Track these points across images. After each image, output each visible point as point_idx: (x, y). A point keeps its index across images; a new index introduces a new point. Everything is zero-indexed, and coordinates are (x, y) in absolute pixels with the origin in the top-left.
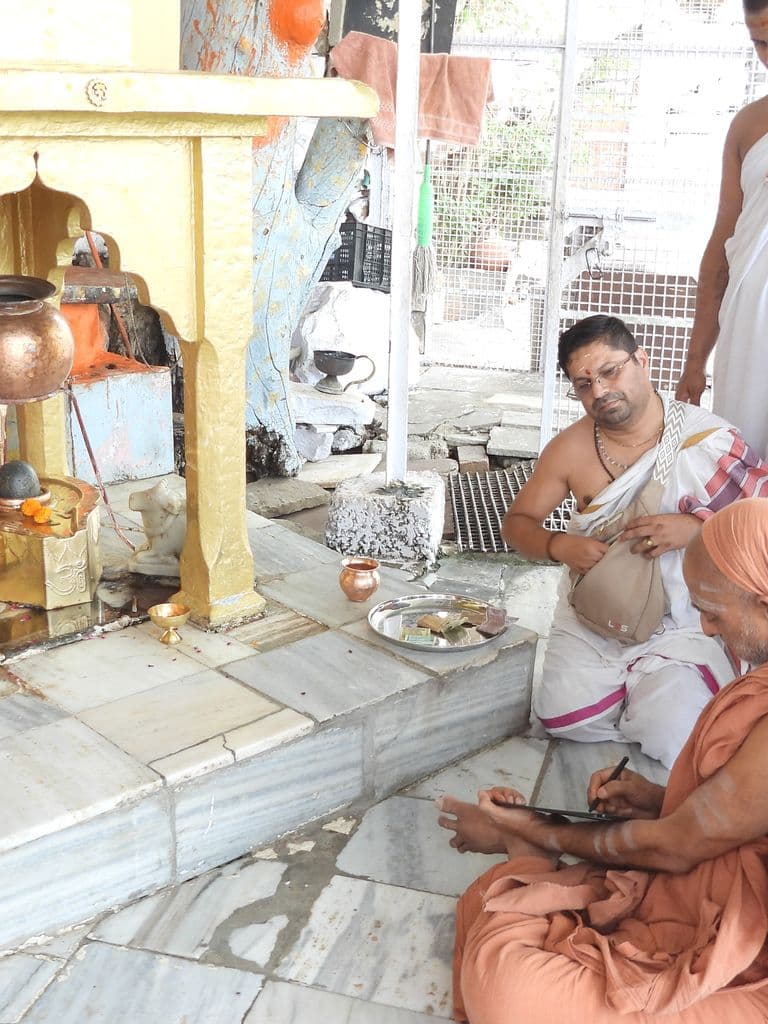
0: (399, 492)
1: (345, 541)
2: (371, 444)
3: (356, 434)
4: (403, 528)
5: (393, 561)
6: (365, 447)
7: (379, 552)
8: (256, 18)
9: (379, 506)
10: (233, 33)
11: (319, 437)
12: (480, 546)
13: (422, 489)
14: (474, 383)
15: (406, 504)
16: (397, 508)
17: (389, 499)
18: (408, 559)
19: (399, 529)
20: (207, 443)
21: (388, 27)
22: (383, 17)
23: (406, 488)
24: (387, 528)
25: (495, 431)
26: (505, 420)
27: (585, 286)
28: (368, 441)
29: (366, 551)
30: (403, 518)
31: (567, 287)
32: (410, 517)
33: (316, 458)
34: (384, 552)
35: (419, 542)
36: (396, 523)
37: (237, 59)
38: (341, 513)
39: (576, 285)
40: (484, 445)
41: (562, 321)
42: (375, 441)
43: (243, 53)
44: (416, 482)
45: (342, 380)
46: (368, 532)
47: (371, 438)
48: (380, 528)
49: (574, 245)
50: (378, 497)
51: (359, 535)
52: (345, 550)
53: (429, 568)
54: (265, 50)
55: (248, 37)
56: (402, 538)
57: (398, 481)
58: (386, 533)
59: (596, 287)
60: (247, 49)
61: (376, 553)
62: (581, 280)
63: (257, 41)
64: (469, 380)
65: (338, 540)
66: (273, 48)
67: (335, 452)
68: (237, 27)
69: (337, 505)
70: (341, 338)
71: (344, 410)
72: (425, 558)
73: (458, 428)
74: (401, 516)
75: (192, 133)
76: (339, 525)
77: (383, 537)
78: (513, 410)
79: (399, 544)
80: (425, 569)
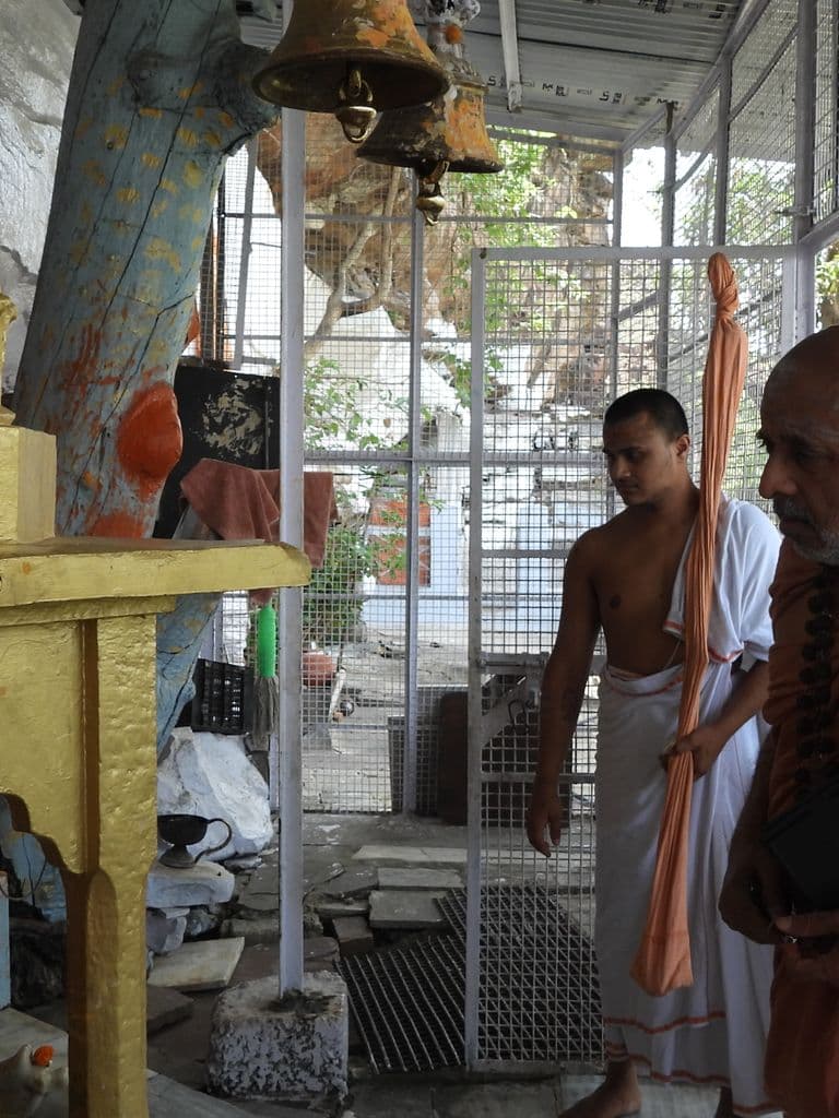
0: (298, 1005)
1: (233, 1076)
2: (230, 924)
3: (209, 913)
4: (307, 1055)
5: (296, 1098)
6: (223, 929)
7: (278, 1087)
8: (102, 451)
9: (276, 1028)
10: (76, 467)
11: (169, 923)
12: (399, 1064)
13: (325, 998)
14: (332, 833)
15: (309, 1022)
16: (299, 1028)
17: (288, 1018)
18: (314, 1094)
19: (302, 1056)
20: (99, 1005)
21: (217, 443)
22: (210, 432)
23: (305, 999)
24: (287, 1056)
25: (376, 896)
26: (383, 881)
27: (509, 743)
28: (226, 922)
29: (261, 1088)
30: (307, 1041)
31: (488, 745)
32: (316, 1039)
33: (165, 949)
34: (284, 1086)
35: (328, 1070)
36: (298, 1048)
37: (79, 494)
38: (229, 1040)
39: (497, 742)
40: (365, 915)
41: (484, 785)
42: (234, 921)
43: (86, 488)
44: (315, 990)
45: (193, 849)
46: (263, 1063)
47: (229, 917)
48: (278, 1057)
49: (493, 697)
50: (274, 1016)
51: (252, 1067)
52: (234, 1088)
53: (343, 1103)
54: (112, 485)
55: (93, 471)
56: (307, 1065)
57: (294, 990)
58: (286, 1062)
59: (521, 743)
60: (92, 482)
61: (274, 1088)
62: (504, 736)
63: (103, 475)
64: (327, 829)
65: (225, 1077)
66: (122, 483)
67: (188, 938)
68: (81, 460)
69: (222, 1032)
70: (186, 798)
71: (197, 887)
72: (336, 1090)
73: (329, 896)
74: (304, 1038)
75: (87, 616)
76: (225, 1057)
77: (282, 1068)
78: (387, 866)
79: (303, 1075)
80: (339, 1105)
